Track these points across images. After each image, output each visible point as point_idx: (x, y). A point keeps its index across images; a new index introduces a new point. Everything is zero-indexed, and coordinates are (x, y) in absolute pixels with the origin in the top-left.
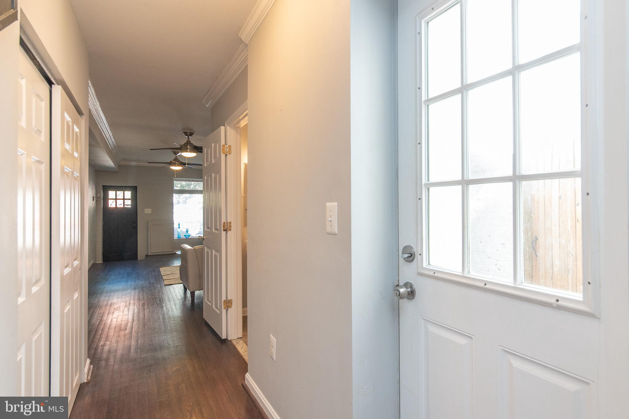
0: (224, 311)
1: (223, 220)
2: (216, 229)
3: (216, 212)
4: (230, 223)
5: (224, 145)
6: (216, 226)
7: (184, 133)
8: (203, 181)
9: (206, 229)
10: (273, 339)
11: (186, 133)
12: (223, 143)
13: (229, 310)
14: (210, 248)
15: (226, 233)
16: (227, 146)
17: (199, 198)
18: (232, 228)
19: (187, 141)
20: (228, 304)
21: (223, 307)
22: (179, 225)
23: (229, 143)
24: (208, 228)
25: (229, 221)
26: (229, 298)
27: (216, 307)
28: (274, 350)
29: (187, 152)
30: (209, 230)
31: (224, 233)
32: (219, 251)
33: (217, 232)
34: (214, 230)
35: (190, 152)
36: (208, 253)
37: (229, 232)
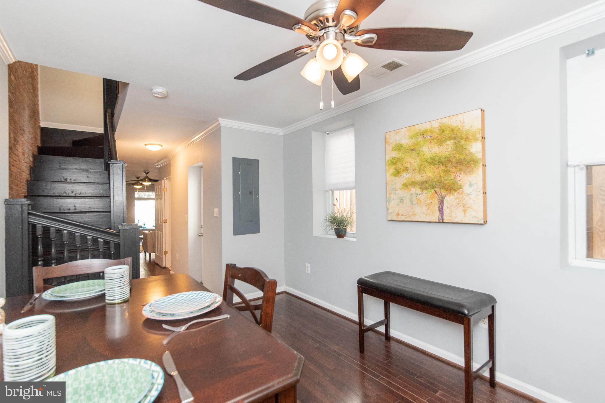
0: (164, 255)
1: (164, 219)
2: (161, 222)
3: (160, 211)
4: (167, 220)
5: (164, 188)
6: (160, 221)
7: (144, 172)
8: (155, 192)
9: (156, 222)
10: (177, 254)
11: (145, 172)
12: (163, 187)
13: (166, 255)
14: (158, 231)
15: (165, 224)
16: (165, 188)
17: (153, 203)
18: (167, 221)
19: (146, 176)
20: (166, 253)
21: (164, 254)
22: (139, 221)
23: (166, 187)
24: (157, 222)
25: (166, 219)
26: (166, 250)
27: (161, 254)
28: (177, 258)
29: (146, 182)
30: (158, 223)
31: (164, 224)
32: (162, 231)
33: (161, 224)
34: (160, 223)
35: (148, 182)
36: (157, 233)
37: (166, 224)
